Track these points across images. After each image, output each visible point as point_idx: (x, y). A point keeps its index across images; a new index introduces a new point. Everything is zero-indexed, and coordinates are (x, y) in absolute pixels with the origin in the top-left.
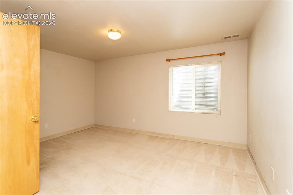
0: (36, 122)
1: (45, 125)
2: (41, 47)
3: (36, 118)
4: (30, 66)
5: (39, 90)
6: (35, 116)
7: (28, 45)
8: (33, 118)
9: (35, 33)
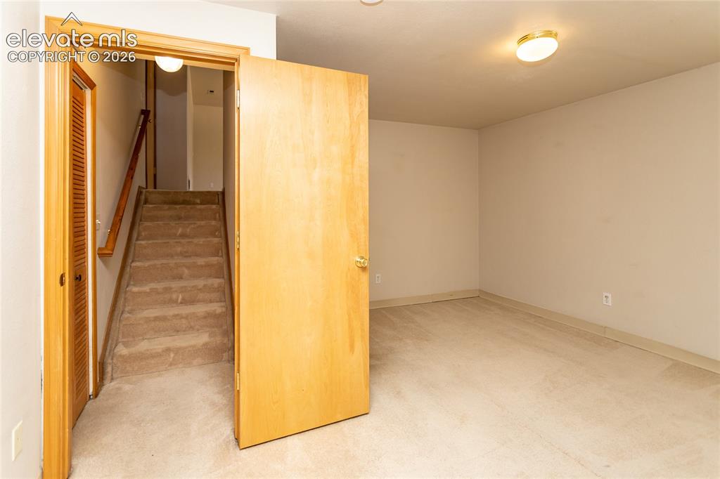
0: (364, 269)
1: (377, 275)
2: (372, 115)
3: (362, 261)
4: (353, 156)
5: (367, 204)
6: (362, 258)
7: (350, 117)
8: (359, 260)
9: (360, 89)
